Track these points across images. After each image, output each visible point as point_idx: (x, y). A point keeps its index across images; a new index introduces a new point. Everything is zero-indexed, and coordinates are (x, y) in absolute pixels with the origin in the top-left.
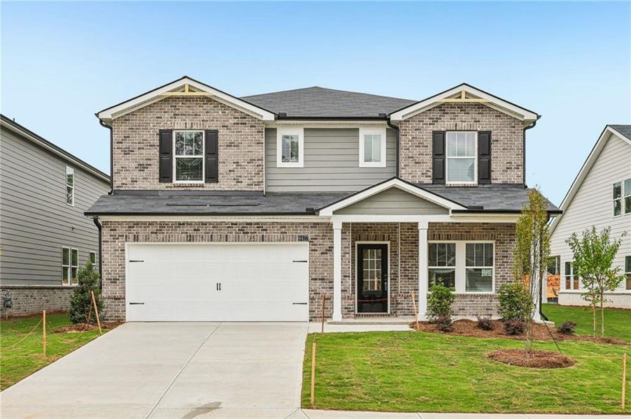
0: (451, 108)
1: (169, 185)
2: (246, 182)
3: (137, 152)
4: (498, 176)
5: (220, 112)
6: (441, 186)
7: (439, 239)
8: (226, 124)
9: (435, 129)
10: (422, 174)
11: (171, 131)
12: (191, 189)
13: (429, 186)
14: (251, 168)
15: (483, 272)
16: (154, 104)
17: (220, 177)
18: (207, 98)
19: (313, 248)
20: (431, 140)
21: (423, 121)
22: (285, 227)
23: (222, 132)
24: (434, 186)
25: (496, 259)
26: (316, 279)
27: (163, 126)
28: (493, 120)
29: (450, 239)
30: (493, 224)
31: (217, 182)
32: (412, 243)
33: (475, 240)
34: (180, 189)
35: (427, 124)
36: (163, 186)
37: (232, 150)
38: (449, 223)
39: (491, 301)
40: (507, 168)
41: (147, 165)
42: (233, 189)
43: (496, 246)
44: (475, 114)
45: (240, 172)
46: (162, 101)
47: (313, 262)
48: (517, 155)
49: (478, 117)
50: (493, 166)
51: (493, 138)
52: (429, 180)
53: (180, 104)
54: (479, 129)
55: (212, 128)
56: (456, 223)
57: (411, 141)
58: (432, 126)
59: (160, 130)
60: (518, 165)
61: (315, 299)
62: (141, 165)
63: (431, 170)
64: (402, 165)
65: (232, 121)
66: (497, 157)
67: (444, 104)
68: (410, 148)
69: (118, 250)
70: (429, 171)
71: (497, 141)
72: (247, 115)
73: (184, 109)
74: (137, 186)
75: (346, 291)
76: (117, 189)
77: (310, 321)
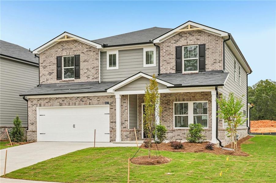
0: (185, 34)
1: (61, 81)
2: (91, 77)
3: (48, 67)
4: (209, 67)
5: (81, 46)
6: (179, 74)
7: (179, 101)
8: (83, 51)
9: (177, 45)
10: (171, 68)
11: (61, 57)
12: (69, 82)
13: (174, 74)
14: (93, 71)
15: (202, 118)
16: (55, 45)
17: (81, 76)
18: (75, 40)
19: (111, 107)
20: (175, 51)
21: (171, 42)
22: (99, 98)
23: (81, 55)
24: (177, 74)
25: (209, 111)
26: (113, 122)
27: (58, 55)
28: (206, 38)
29: (185, 101)
30: (207, 92)
31: (80, 78)
32: (166, 103)
33: (197, 101)
34: (65, 82)
35: (173, 43)
36: (58, 81)
37: (86, 63)
38: (184, 93)
39: (206, 132)
40: (214, 63)
41: (52, 72)
42: (86, 81)
43: (209, 103)
44: (197, 36)
45: (89, 73)
46: (57, 43)
47: (111, 114)
48: (219, 55)
49: (199, 37)
50: (207, 62)
51: (207, 47)
52: (174, 72)
53: (65, 44)
54: (199, 44)
55: (77, 54)
56: (188, 93)
57: (165, 52)
58: (175, 44)
59: (57, 57)
60: (219, 61)
61: (112, 132)
62: (50, 73)
63: (175, 66)
64: (161, 65)
65: (86, 50)
66: (209, 57)
67: (181, 33)
68: (165, 56)
69: (34, 111)
70: (174, 67)
71: (209, 49)
72: (92, 47)
73: (66, 47)
74: (49, 82)
75: (126, 127)
76: (41, 84)
77: (110, 142)
